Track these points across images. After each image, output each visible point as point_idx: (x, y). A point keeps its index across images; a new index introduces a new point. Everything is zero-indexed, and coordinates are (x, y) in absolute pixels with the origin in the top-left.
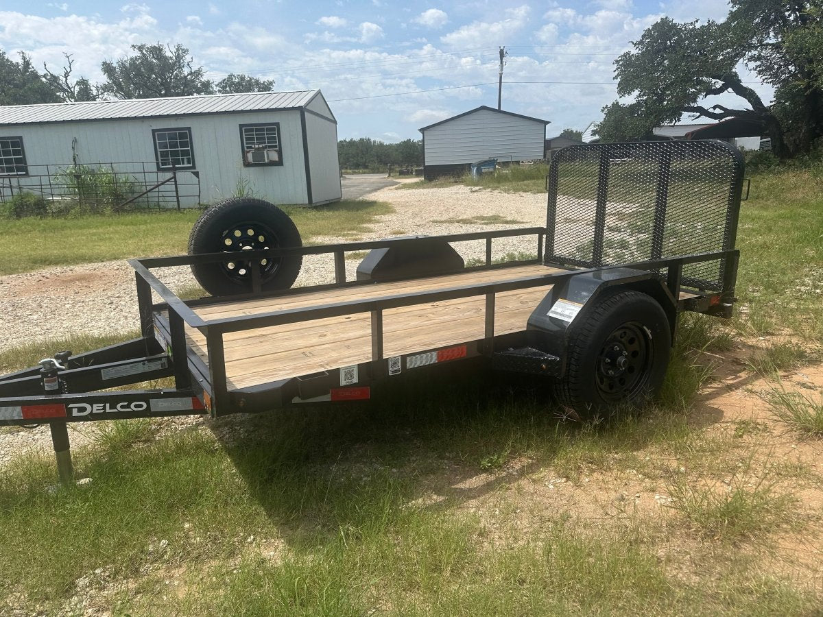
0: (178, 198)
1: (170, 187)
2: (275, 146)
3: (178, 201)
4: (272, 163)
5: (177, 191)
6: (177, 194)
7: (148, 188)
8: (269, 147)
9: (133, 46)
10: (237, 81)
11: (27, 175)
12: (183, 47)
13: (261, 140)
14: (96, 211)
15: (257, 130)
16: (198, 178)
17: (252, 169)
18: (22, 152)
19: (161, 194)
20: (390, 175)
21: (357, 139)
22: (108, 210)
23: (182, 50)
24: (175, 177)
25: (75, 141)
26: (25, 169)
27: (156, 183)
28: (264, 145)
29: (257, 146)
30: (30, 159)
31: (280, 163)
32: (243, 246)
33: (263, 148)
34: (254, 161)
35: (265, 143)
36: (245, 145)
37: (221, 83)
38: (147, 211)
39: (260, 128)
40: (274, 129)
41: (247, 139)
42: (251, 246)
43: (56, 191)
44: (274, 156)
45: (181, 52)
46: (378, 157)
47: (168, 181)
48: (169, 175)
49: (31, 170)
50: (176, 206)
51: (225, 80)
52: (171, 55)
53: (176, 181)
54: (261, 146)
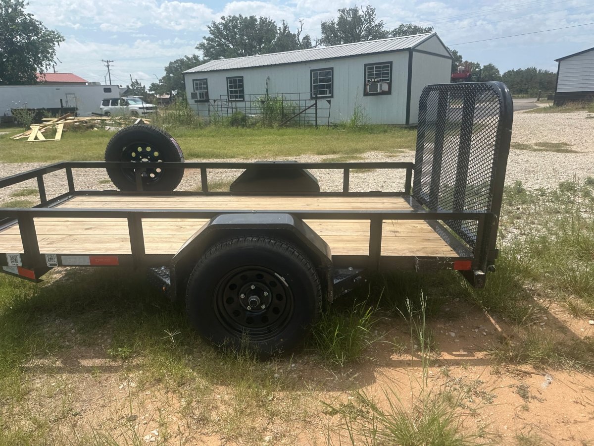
0: (316, 118)
1: (312, 111)
2: (388, 80)
3: (316, 121)
4: (384, 93)
5: (316, 113)
6: (316, 115)
7: (301, 111)
8: (383, 80)
9: (339, 10)
10: (405, 29)
11: (243, 101)
12: (371, 8)
13: (378, 75)
14: (270, 126)
15: (376, 68)
16: (330, 104)
17: (369, 98)
18: (242, 86)
19: (307, 115)
20: (538, 100)
21: (524, 68)
22: (276, 125)
23: (371, 9)
24: (316, 104)
25: (269, 79)
26: (243, 97)
27: (304, 108)
28: (378, 79)
29: (373, 80)
30: (246, 91)
31: (389, 92)
32: (142, 158)
33: (378, 82)
34: (370, 91)
35: (380, 77)
36: (367, 80)
37: (393, 32)
38: (298, 127)
39: (378, 66)
40: (388, 67)
41: (369, 75)
42: (148, 159)
43: (253, 111)
44: (385, 87)
45: (371, 11)
46: (541, 83)
47: (312, 106)
48: (313, 102)
49: (247, 98)
50: (314, 124)
51: (396, 29)
52: (363, 14)
53: (316, 107)
54: (376, 80)
